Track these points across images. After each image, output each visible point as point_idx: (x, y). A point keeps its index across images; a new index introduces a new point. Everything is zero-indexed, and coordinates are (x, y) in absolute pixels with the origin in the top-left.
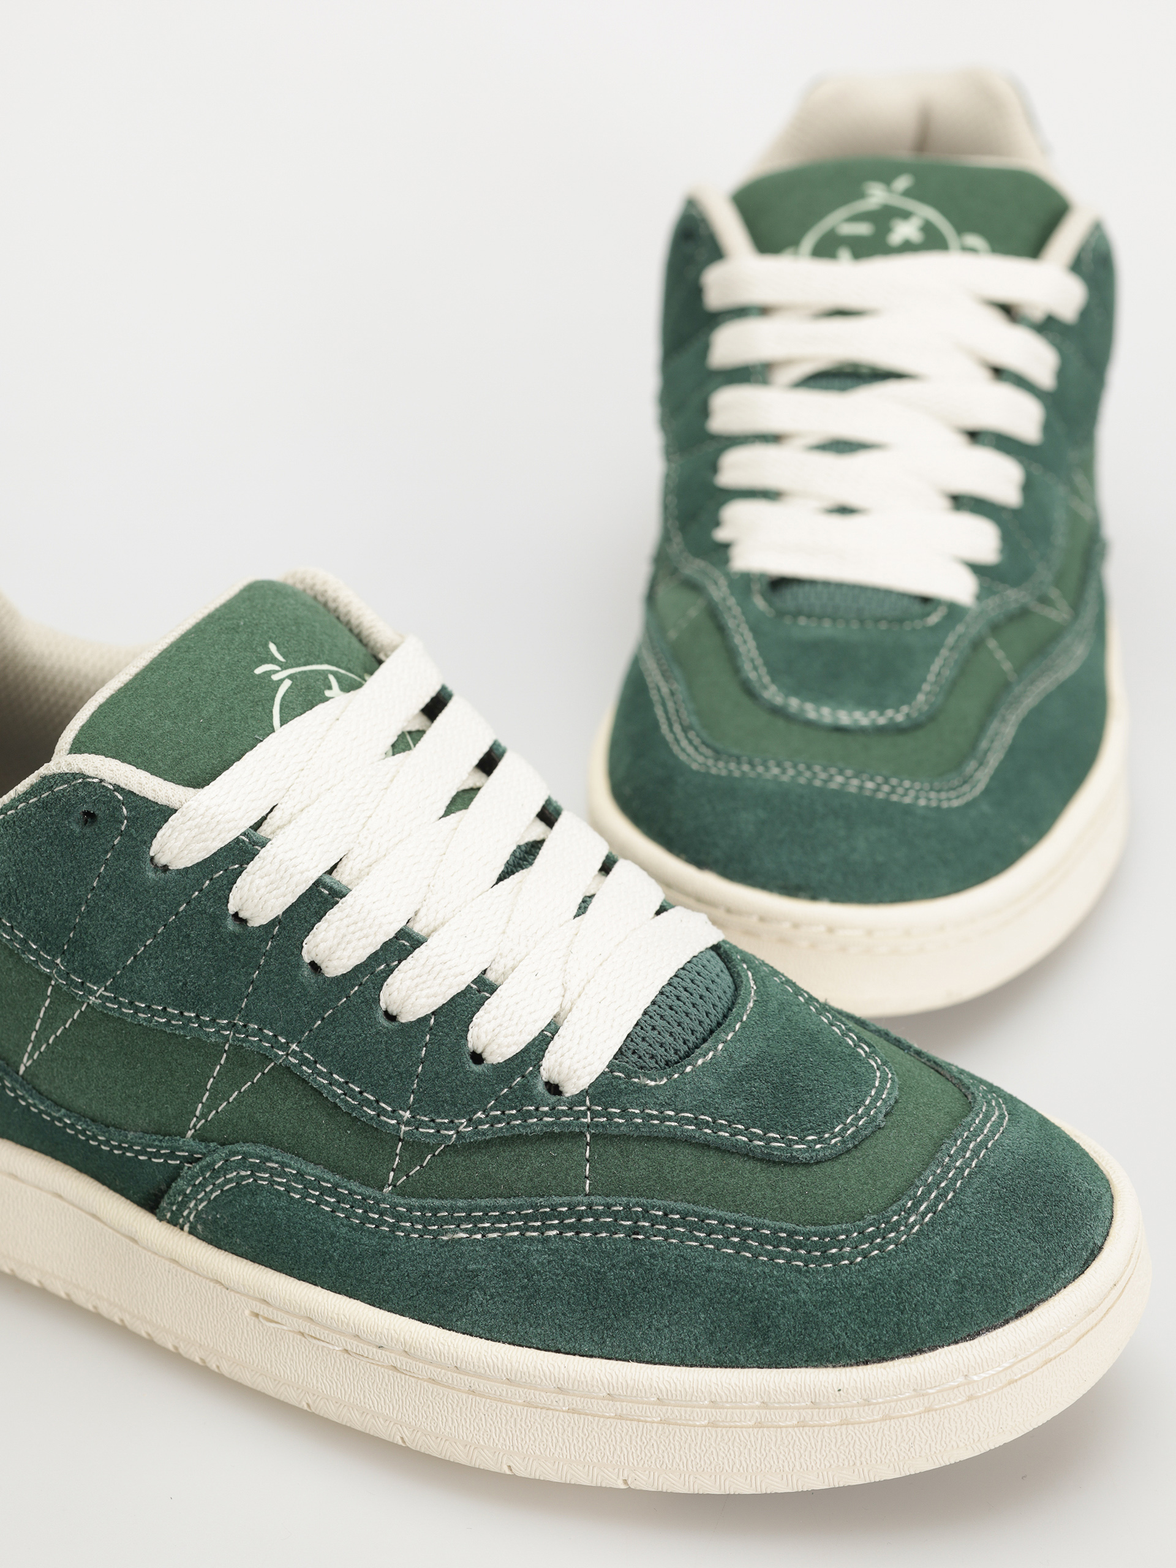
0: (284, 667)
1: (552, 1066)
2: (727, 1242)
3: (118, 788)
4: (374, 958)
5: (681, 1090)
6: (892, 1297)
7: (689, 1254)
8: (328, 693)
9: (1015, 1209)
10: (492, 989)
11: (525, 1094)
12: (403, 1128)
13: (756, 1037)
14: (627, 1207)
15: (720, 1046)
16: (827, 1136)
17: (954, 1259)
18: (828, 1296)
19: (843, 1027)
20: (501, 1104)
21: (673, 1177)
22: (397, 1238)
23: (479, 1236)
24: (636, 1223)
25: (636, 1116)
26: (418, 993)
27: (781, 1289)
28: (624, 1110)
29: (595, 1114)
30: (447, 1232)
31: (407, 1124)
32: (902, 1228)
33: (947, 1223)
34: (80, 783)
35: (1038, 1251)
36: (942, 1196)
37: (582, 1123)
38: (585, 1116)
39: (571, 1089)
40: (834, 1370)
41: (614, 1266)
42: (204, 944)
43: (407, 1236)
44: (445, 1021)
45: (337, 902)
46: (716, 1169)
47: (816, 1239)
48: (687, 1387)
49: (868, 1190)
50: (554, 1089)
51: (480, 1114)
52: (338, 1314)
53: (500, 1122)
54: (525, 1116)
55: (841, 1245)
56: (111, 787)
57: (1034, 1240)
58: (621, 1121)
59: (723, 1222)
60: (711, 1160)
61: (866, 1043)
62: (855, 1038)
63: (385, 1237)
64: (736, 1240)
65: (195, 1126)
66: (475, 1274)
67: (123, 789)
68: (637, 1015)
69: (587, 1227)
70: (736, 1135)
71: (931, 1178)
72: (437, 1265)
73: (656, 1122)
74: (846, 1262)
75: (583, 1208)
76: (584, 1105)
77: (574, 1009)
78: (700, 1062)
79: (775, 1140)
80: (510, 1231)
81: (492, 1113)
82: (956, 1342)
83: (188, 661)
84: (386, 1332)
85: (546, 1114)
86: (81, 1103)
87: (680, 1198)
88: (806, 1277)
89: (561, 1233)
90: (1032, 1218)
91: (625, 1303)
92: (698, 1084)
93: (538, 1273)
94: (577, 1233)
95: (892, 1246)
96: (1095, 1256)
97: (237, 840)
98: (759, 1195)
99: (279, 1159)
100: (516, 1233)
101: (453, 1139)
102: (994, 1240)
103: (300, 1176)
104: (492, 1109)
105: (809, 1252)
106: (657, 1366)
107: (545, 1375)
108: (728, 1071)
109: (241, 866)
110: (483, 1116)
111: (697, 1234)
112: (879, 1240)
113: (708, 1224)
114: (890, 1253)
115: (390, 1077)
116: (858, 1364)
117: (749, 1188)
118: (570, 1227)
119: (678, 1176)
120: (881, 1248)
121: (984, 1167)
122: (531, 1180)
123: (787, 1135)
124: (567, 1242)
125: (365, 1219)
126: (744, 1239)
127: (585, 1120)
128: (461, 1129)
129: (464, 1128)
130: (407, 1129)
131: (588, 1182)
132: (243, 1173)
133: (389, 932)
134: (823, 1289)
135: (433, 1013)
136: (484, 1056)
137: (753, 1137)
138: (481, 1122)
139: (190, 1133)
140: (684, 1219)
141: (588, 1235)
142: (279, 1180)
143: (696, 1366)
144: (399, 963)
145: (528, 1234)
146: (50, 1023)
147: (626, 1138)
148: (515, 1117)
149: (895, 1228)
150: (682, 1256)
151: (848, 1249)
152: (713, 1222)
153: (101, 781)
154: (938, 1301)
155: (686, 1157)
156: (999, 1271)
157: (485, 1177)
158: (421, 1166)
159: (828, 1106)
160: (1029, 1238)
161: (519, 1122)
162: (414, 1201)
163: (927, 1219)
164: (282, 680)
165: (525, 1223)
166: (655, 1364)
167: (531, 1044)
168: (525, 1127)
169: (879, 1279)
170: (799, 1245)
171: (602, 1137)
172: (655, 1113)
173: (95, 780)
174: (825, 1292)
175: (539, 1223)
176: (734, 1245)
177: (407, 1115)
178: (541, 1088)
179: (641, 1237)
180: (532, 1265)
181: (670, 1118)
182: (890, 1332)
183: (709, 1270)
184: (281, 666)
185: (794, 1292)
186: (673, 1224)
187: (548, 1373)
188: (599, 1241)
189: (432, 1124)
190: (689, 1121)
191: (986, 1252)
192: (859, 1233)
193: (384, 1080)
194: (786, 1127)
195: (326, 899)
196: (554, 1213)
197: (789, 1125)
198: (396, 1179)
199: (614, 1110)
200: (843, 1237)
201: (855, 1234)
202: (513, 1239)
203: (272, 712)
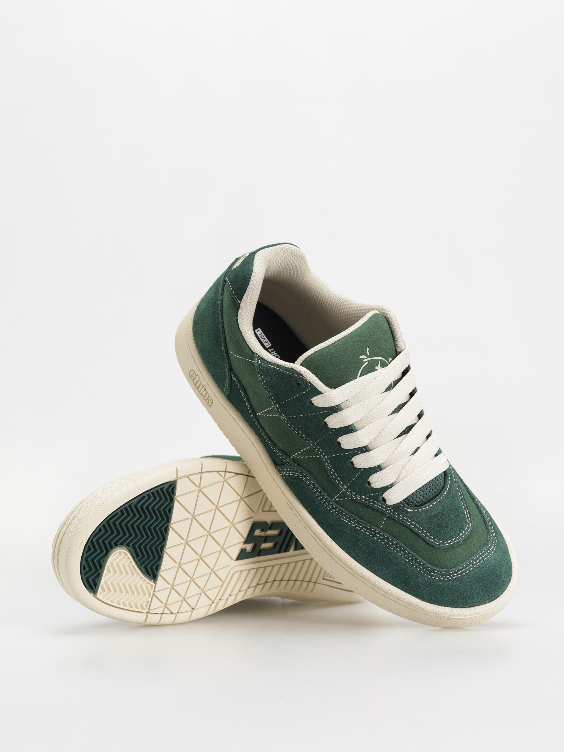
0: (368, 357)
1: (386, 495)
2: (408, 559)
3: (310, 382)
4: (355, 449)
5: (415, 515)
6: (441, 591)
7: (398, 556)
8: (376, 368)
9: (482, 582)
10: (381, 470)
11: (376, 498)
12: (343, 490)
13: (441, 505)
14: (388, 538)
15: (431, 506)
16: (445, 542)
17: (460, 589)
18: (425, 584)
19: (466, 507)
20: (370, 497)
21: (403, 536)
22: (330, 512)
23: (350, 524)
24: (389, 542)
25: (401, 517)
26: (362, 463)
27: (415, 576)
28: (399, 514)
29: (391, 511)
30: (343, 518)
31: (345, 489)
32: (452, 576)
33: (463, 579)
34: (301, 377)
35: (482, 594)
36: (465, 571)
37: (387, 512)
38: (389, 511)
39: (388, 503)
40: (419, 600)
41: (378, 550)
42: (315, 424)
43: (333, 513)
44: (365, 472)
45: (352, 433)
46: (414, 539)
47: (429, 568)
48: (382, 586)
49: (448, 562)
50: (384, 500)
51: (364, 497)
52: (308, 520)
53: (367, 501)
54: (374, 503)
55: (435, 573)
56: (308, 381)
57: (482, 591)
58: (396, 517)
59: (409, 553)
60: (414, 536)
61: (469, 514)
62: (467, 511)
63: (327, 510)
64: (410, 559)
65: (294, 456)
66: (344, 532)
67: (311, 383)
68: (414, 491)
69: (376, 537)
70: (423, 533)
71: (465, 565)
72: (337, 524)
73: (405, 521)
74: (434, 578)
75: (378, 532)
76: (390, 508)
77: (399, 483)
78: (424, 509)
79: (432, 539)
80: (358, 527)
81: (366, 498)
82: (451, 607)
83: (343, 349)
84: (317, 532)
85: (379, 505)
86: (268, 432)
87: (402, 541)
88: (422, 577)
89: (370, 534)
90: (485, 585)
91: (377, 559)
92: (420, 515)
93: (359, 541)
94: (373, 537)
95: (447, 579)
96: (496, 598)
97: (334, 406)
98: (421, 550)
99: (310, 478)
100: (359, 528)
101: (355, 499)
102: (472, 588)
103: (313, 484)
104: (367, 497)
105: (426, 571)
106: (378, 577)
107: (350, 565)
108: (429, 514)
109: (332, 412)
110: (364, 498)
111: (402, 552)
112: (444, 576)
113: (405, 552)
114: (445, 580)
115: (346, 477)
116: (425, 601)
117: (420, 548)
118: (372, 534)
119: (404, 536)
120: (444, 578)
121: (480, 566)
122: (369, 518)
123: (435, 538)
124: (370, 537)
125: (324, 503)
126: (412, 560)
127: (388, 512)
128: (357, 497)
129: (359, 498)
130: (345, 490)
131: (382, 526)
132: (300, 475)
133: (361, 445)
134: (425, 582)
135: (364, 469)
136: (371, 484)
137: (427, 536)
138: (363, 498)
139: (292, 457)
140: (400, 547)
141: (376, 538)
142: (308, 482)
143: (387, 582)
144: (361, 453)
145: (362, 530)
146: (269, 412)
147: (396, 521)
148: (372, 502)
149: (450, 575)
150: (396, 556)
151: (436, 575)
152: (407, 552)
153: (306, 379)
154: (451, 597)
155: (408, 532)
156: (470, 596)
157: (358, 511)
158: (344, 499)
159: (449, 534)
160: (481, 590)
161: (372, 504)
162: (338, 507)
163: (459, 576)
164: (366, 362)
165: (362, 527)
166: (377, 576)
167: (384, 487)
168: (373, 506)
169: (440, 586)
170: (425, 568)
171: (390, 518)
172: (406, 518)
173: (305, 378)
174: (425, 583)
175: (366, 529)
176: (409, 560)
177: (346, 487)
178: (381, 498)
179: (388, 546)
180: (359, 538)
181: (409, 522)
182: (436, 599)
183: (400, 563)
184: (367, 357)
185: (418, 579)
186: (397, 547)
187: (351, 565)
188: (378, 542)
189: (351, 493)
190: (413, 525)
191: (469, 590)
192: (440, 572)
193: (344, 477)
194: (436, 536)
195: (350, 430)
196: (370, 529)
197: (437, 536)
198: (336, 498)
199: (396, 513)
200: (436, 571)
201: (439, 572)
202: (358, 530)
203: (359, 371)
